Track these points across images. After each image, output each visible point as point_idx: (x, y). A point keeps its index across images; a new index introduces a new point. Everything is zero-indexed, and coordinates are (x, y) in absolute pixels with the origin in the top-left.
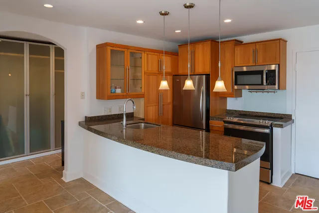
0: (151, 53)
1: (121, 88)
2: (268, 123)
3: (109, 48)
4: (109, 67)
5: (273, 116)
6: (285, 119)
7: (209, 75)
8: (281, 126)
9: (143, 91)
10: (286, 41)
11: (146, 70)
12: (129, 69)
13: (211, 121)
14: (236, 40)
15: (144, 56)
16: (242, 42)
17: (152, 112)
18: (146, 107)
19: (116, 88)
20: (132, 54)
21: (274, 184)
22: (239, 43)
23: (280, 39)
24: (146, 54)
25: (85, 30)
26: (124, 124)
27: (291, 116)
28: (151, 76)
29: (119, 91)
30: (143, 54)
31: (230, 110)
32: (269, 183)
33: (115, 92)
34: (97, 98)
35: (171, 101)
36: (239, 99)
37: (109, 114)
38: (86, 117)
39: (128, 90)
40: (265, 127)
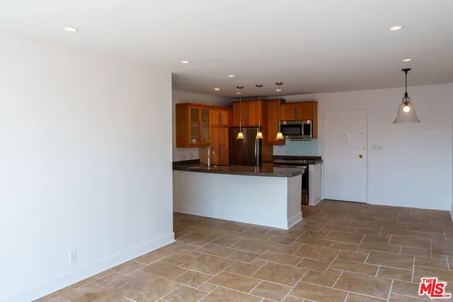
0: (215, 109)
1: (195, 139)
2: (305, 162)
3: (190, 108)
4: (190, 122)
6: (316, 160)
7: (261, 127)
8: (314, 164)
9: (210, 141)
10: (317, 103)
13: (262, 164)
15: (211, 112)
16: (285, 101)
19: (192, 139)
20: (203, 111)
21: (310, 204)
22: (283, 102)
23: (312, 102)
26: (209, 164)
27: (320, 158)
29: (194, 141)
30: (210, 110)
31: (276, 156)
32: (306, 205)
33: (192, 142)
34: (177, 147)
36: (283, 146)
40: (304, 165)
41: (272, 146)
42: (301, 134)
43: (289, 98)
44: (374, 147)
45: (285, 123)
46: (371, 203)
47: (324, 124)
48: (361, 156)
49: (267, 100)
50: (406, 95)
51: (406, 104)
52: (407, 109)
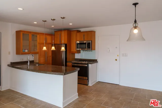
0: (42, 35)
1: (27, 50)
3: (22, 33)
4: (22, 41)
5: (91, 60)
6: (95, 61)
7: (67, 44)
8: (91, 64)
9: (38, 51)
10: (95, 32)
11: (39, 42)
12: (31, 42)
13: (67, 63)
14: (77, 30)
16: (80, 31)
17: (42, 60)
18: (39, 58)
19: (25, 50)
20: (33, 35)
21: (89, 85)
22: (79, 31)
23: (92, 31)
24: (39, 35)
25: (10, 24)
27: (97, 60)
28: (42, 45)
29: (26, 51)
30: (38, 35)
31: (76, 59)
32: (87, 85)
33: (25, 51)
34: (16, 54)
35: (51, 55)
36: (79, 54)
37: (22, 61)
38: (11, 62)
39: (31, 51)
40: (86, 64)
41: (75, 54)
42: (86, 48)
43: (82, 30)
44: (123, 55)
45: (78, 42)
46: (121, 85)
47: (99, 42)
48: (116, 60)
49: (71, 31)
50: (135, 21)
51: (135, 27)
52: (136, 31)
